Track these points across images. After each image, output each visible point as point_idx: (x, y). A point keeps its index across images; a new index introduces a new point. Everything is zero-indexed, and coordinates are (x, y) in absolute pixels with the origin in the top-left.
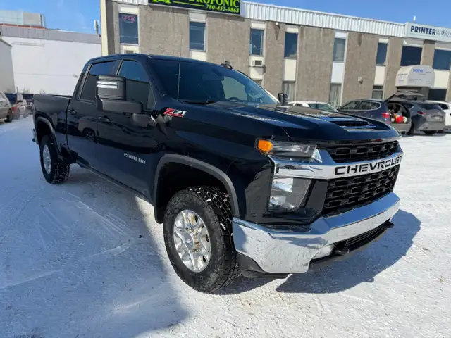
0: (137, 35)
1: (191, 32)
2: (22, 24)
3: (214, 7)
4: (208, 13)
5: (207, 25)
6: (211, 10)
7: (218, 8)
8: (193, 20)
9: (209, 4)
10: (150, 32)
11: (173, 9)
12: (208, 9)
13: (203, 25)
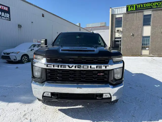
0: (122, 24)
1: (144, 19)
2: (100, 26)
3: (156, 7)
4: (153, 10)
5: (152, 15)
6: (155, 8)
7: (158, 7)
8: (145, 14)
9: (154, 6)
10: (126, 22)
11: (137, 12)
12: (153, 8)
13: (150, 15)
